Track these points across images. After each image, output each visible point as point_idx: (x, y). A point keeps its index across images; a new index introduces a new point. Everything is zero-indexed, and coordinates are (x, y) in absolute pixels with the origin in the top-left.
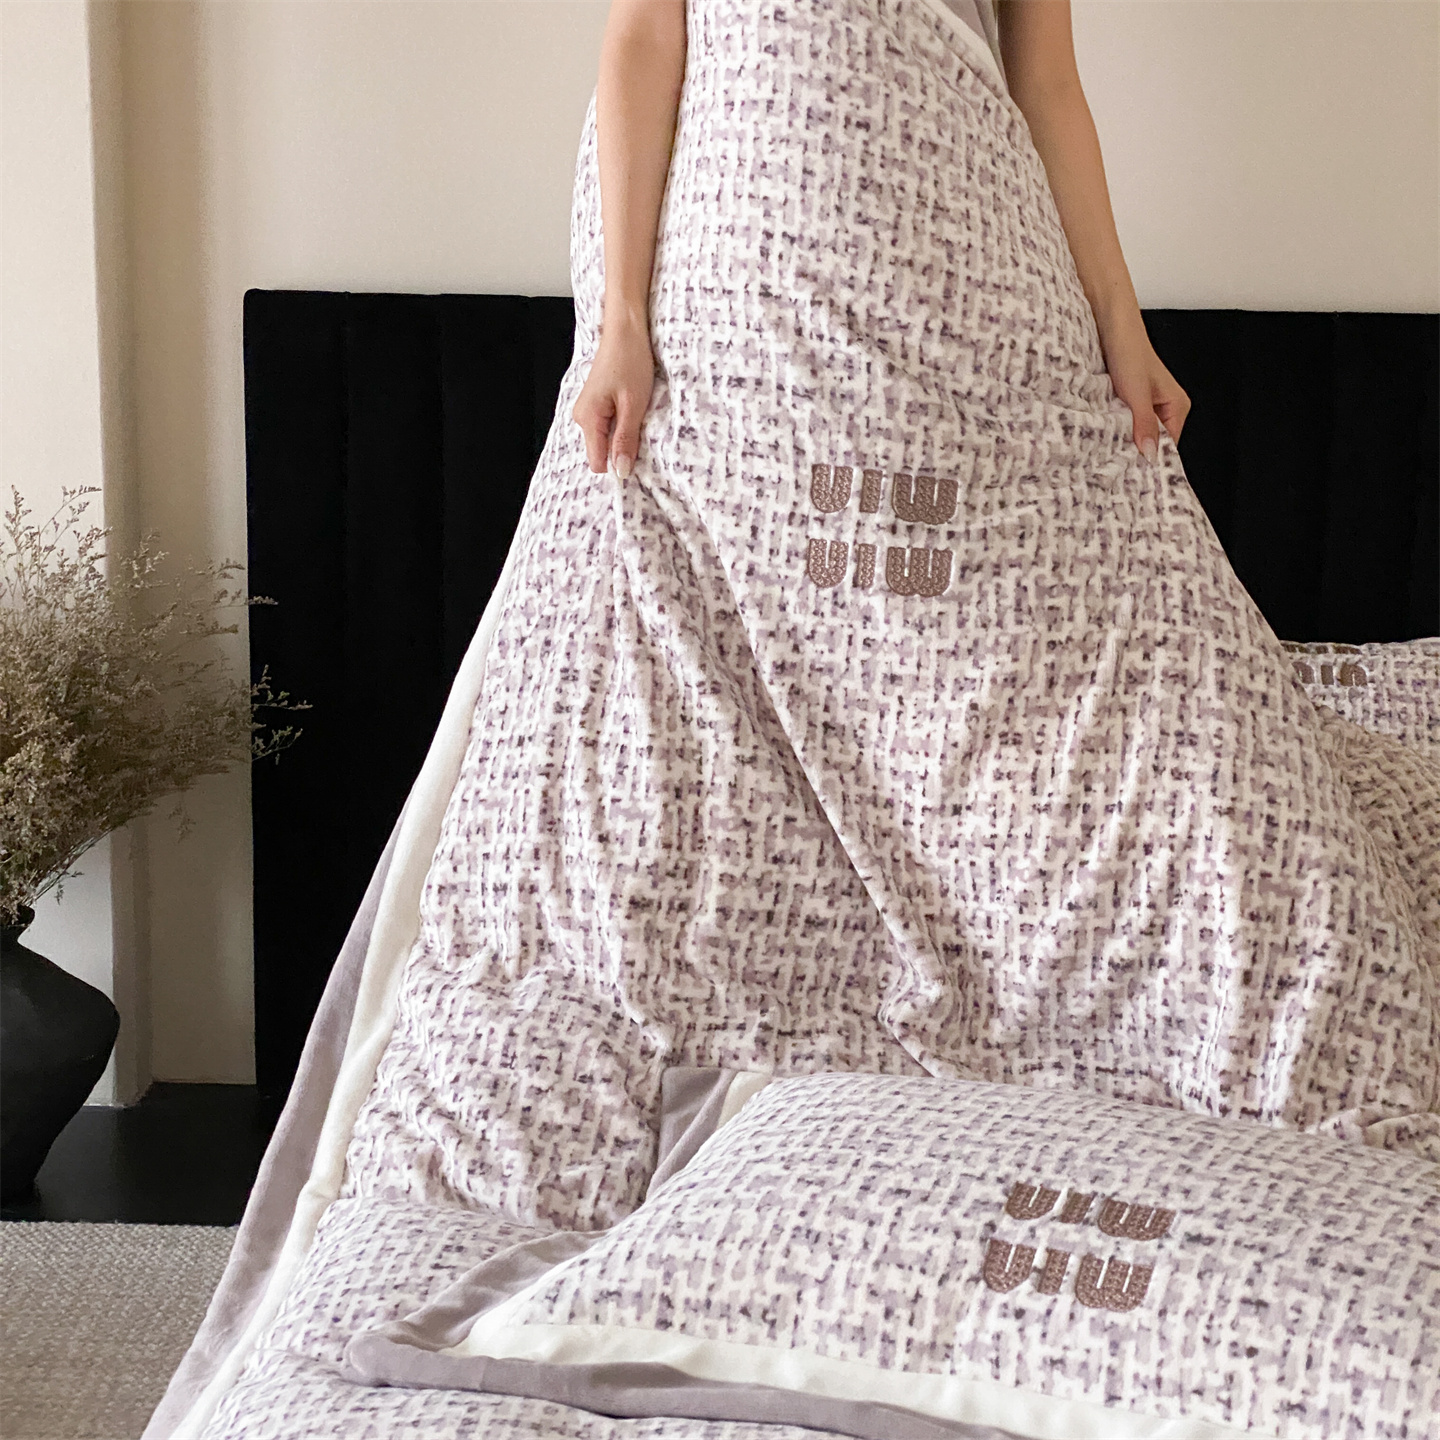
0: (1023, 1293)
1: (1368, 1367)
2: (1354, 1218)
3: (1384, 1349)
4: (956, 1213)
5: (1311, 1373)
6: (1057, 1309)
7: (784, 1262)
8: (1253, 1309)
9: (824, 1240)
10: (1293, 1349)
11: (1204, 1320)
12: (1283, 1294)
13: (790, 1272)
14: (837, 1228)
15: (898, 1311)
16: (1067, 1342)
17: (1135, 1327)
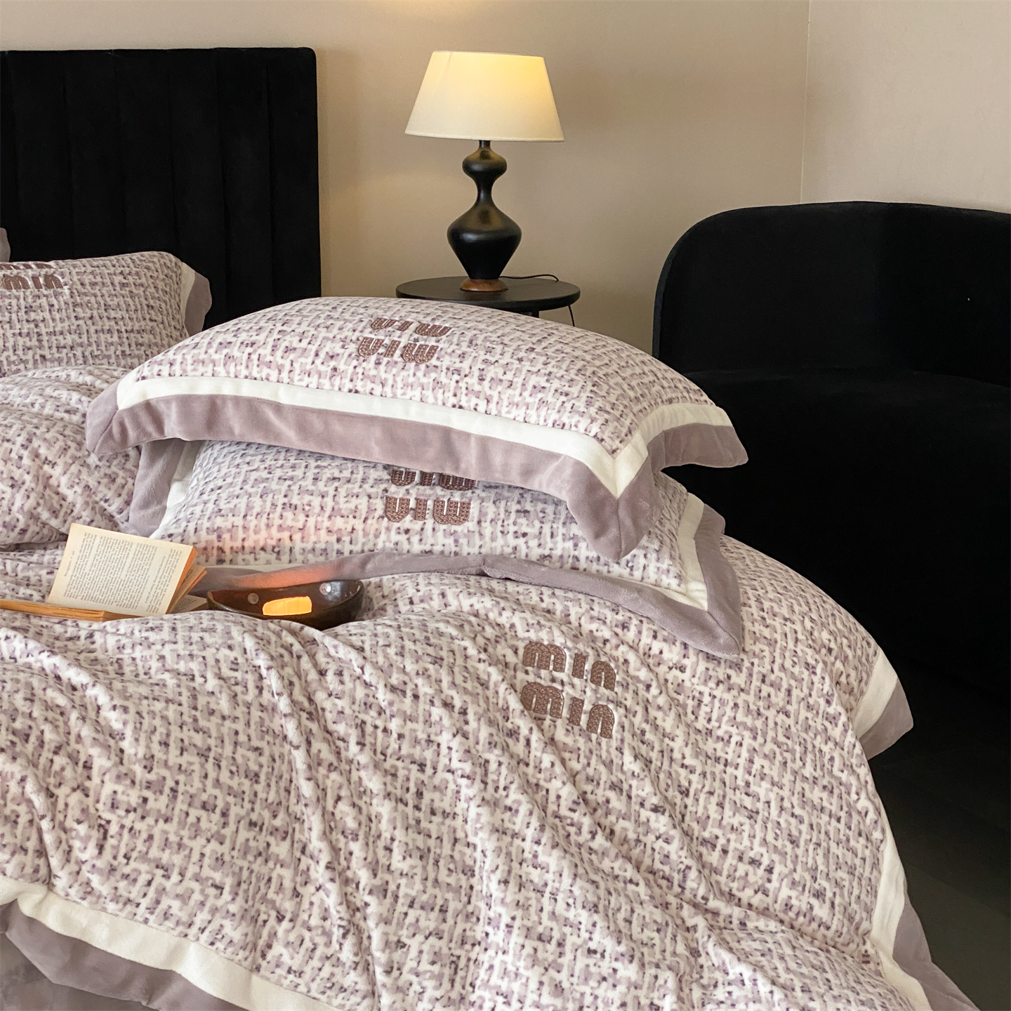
0: (407, 522)
4: (366, 486)
5: (553, 540)
6: (426, 527)
7: (280, 522)
8: (523, 515)
9: (300, 507)
10: (544, 531)
11: (500, 523)
12: (536, 506)
13: (284, 526)
14: (305, 502)
15: (343, 539)
16: (433, 542)
17: (466, 531)
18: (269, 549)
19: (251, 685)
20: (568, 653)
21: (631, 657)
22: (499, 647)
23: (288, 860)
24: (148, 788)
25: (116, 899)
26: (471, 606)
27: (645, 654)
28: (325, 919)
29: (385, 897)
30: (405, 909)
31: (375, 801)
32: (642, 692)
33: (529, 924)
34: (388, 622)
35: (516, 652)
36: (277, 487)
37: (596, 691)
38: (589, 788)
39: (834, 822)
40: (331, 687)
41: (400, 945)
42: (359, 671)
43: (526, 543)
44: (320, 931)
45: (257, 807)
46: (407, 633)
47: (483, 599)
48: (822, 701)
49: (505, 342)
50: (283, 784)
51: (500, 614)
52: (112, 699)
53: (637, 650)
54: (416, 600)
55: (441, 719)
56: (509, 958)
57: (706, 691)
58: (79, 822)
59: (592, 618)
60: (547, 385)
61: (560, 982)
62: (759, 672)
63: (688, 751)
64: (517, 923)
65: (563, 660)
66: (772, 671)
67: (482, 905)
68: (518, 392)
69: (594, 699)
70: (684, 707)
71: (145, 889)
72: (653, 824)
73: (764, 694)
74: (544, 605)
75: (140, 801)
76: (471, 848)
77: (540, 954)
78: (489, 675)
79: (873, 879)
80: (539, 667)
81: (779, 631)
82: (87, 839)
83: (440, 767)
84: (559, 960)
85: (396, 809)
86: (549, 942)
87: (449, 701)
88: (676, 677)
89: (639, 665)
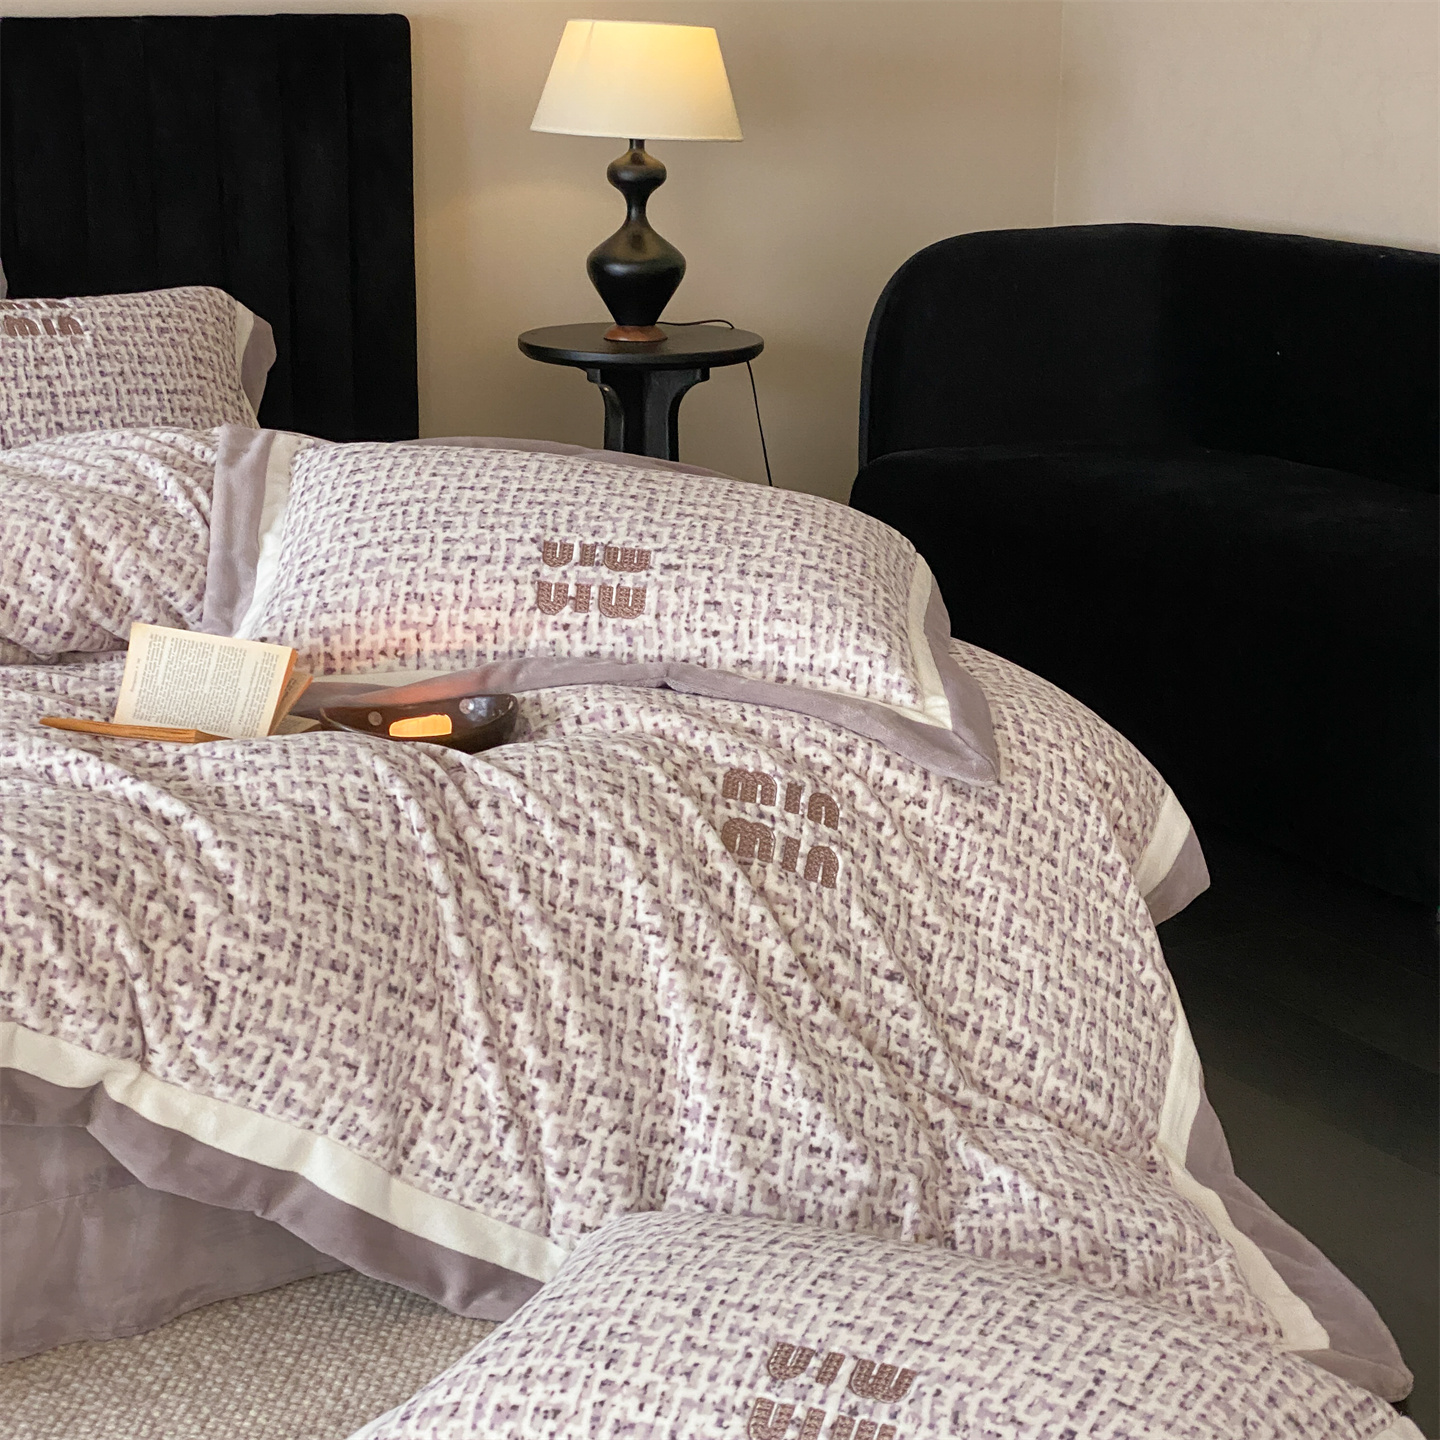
0: (566, 614)
1: (786, 633)
2: (757, 541)
3: (793, 621)
4: (512, 568)
5: (754, 641)
6: (590, 621)
7: (404, 617)
8: (712, 607)
9: (428, 598)
10: (740, 629)
11: (684, 617)
13: (408, 622)
14: (434, 589)
15: (485, 636)
16: (599, 641)
17: (641, 627)
18: (391, 652)
19: (385, 820)
20: (779, 783)
21: (858, 787)
22: (692, 775)
23: (435, 1035)
24: (264, 942)
25: (226, 1080)
26: (656, 725)
27: (875, 785)
28: (481, 1108)
29: (558, 1080)
30: (583, 1095)
31: (542, 963)
32: (872, 831)
33: (736, 1115)
34: (552, 744)
35: (713, 781)
36: (398, 571)
37: (814, 830)
38: (808, 949)
39: (1112, 997)
40: (485, 822)
41: (579, 1140)
42: (519, 802)
43: (718, 643)
44: (475, 1123)
45: (398, 968)
46: (578, 757)
47: (670, 716)
48: (1097, 848)
50: (428, 941)
51: (693, 735)
52: (216, 833)
53: (864, 780)
54: (584, 719)
55: (623, 861)
56: (711, 1158)
57: (952, 832)
58: (181, 983)
61: (775, 1187)
62: (1018, 810)
63: (930, 906)
64: (721, 1115)
65: (773, 791)
66: (1035, 809)
67: (676, 1093)
69: (812, 838)
70: (925, 851)
71: (261, 1068)
72: (888, 995)
73: (1024, 837)
74: (747, 724)
75: (256, 958)
76: (663, 1022)
77: (750, 1152)
78: (681, 808)
79: (1161, 1071)
80: (743, 800)
81: (1043, 759)
82: (190, 1005)
83: (623, 921)
84: (775, 1160)
85: (569, 972)
86: (762, 1137)
87: (632, 839)
88: (914, 815)
89: (867, 797)
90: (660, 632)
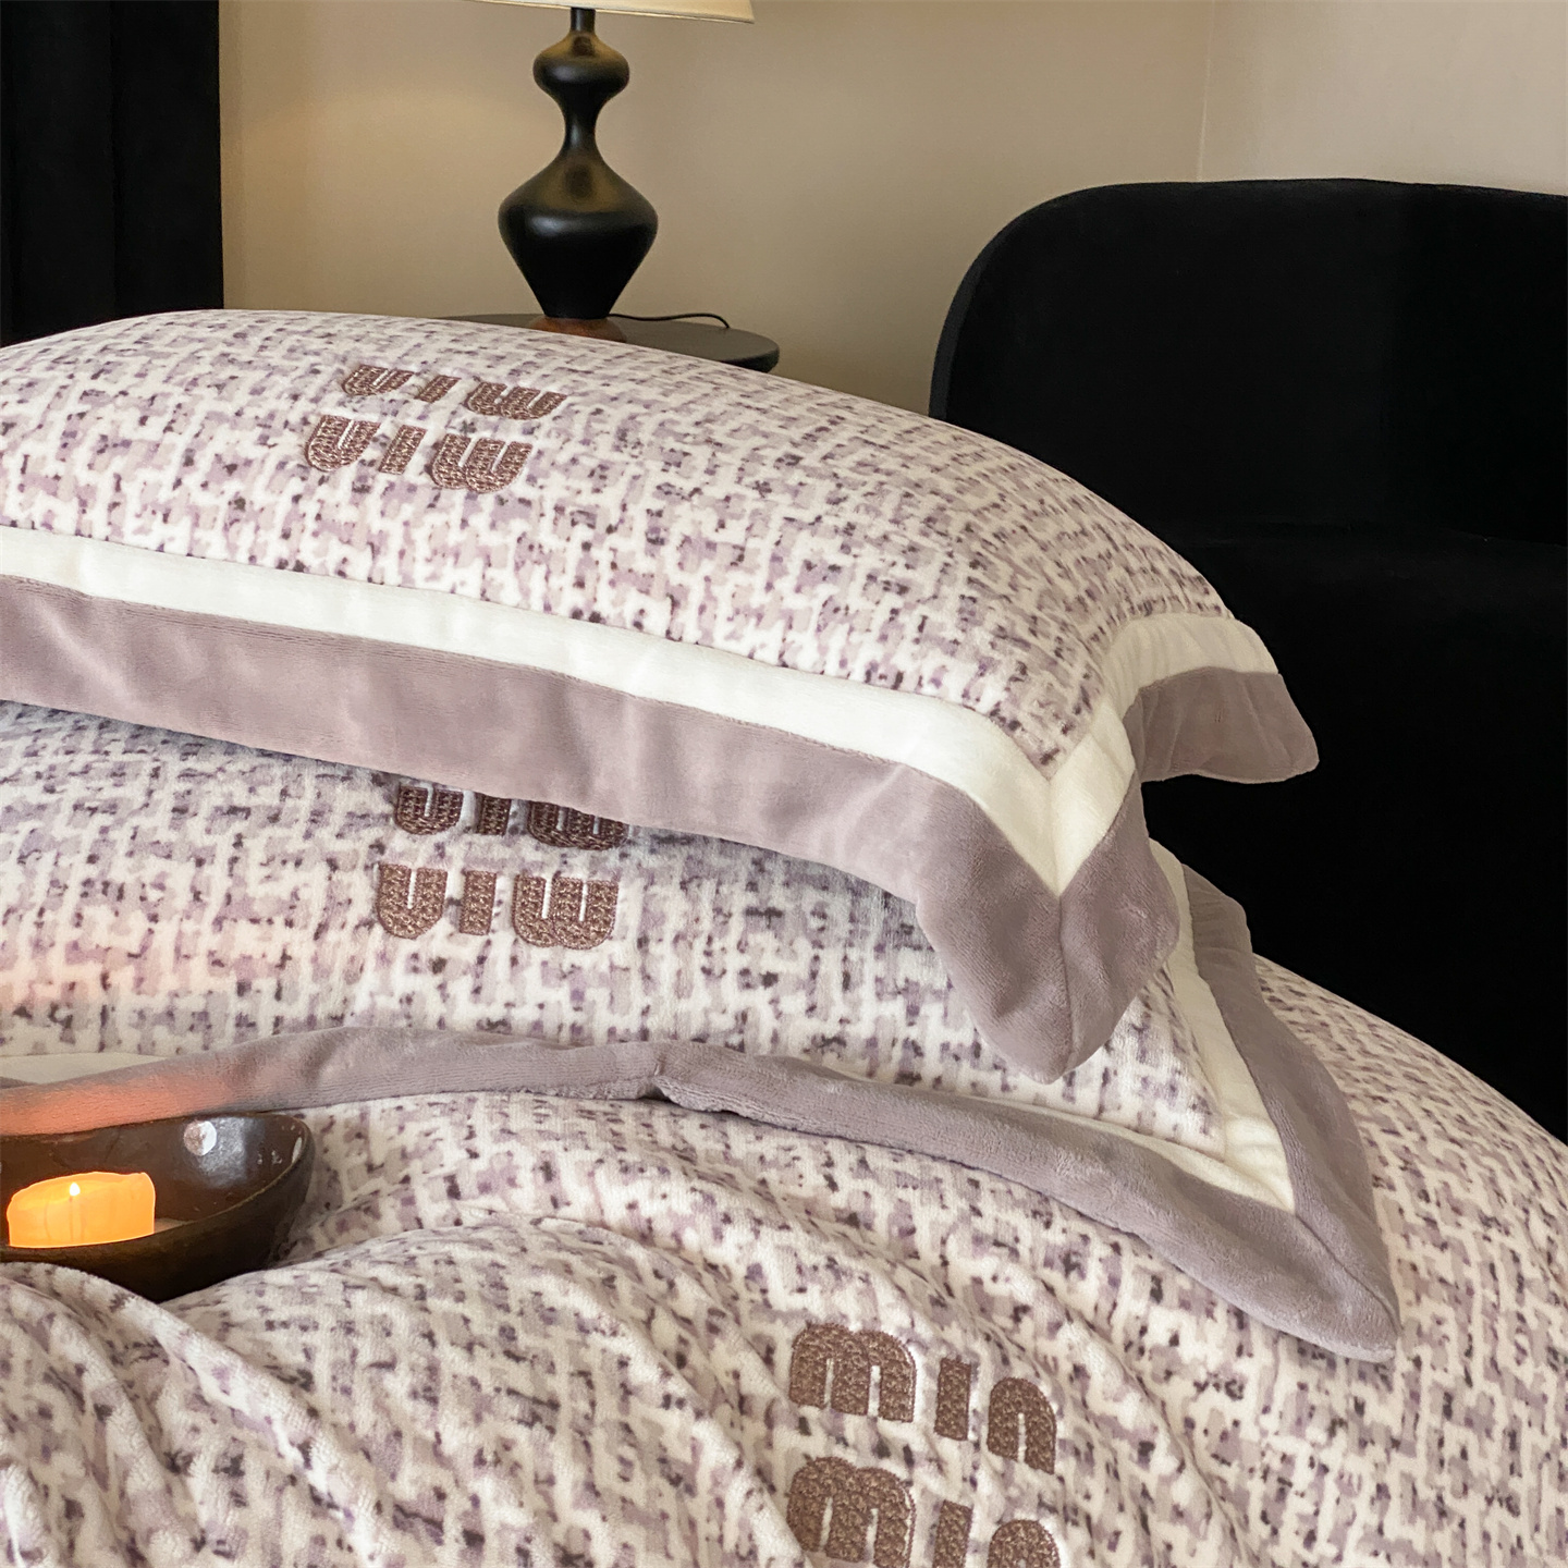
0: (440, 937)
1: (923, 977)
4: (325, 834)
5: (850, 995)
6: (493, 953)
7: (75, 934)
8: (763, 922)
9: (132, 893)
10: (823, 969)
11: (700, 945)
12: (800, 897)
13: (85, 947)
14: (149, 876)
15: (257, 984)
16: (510, 996)
17: (604, 967)
18: (41, 1011)
20: (919, 1360)
21: (1096, 1360)
22: (720, 1345)
26: (632, 1206)
27: (1128, 1345)
32: (1129, 1466)
34: (387, 1275)
35: (768, 1360)
36: (70, 832)
37: (1004, 1478)
40: (204, 1516)
42: (293, 1456)
46: (445, 1315)
47: (665, 1187)
49: (718, 437)
51: (718, 1236)
53: (1106, 1337)
54: (467, 1185)
57: (1301, 1451)
59: (978, 1240)
60: (843, 560)
62: (1437, 1385)
65: (909, 1379)
66: (1468, 1381)
68: (760, 579)
69: (999, 1504)
70: (1240, 1499)
73: (1451, 1450)
74: (838, 1200)
78: (696, 1449)
80: (838, 1408)
81: (1475, 1257)
87: (575, 1549)
88: (1216, 1414)
89: (1116, 1381)
90: (647, 977)
